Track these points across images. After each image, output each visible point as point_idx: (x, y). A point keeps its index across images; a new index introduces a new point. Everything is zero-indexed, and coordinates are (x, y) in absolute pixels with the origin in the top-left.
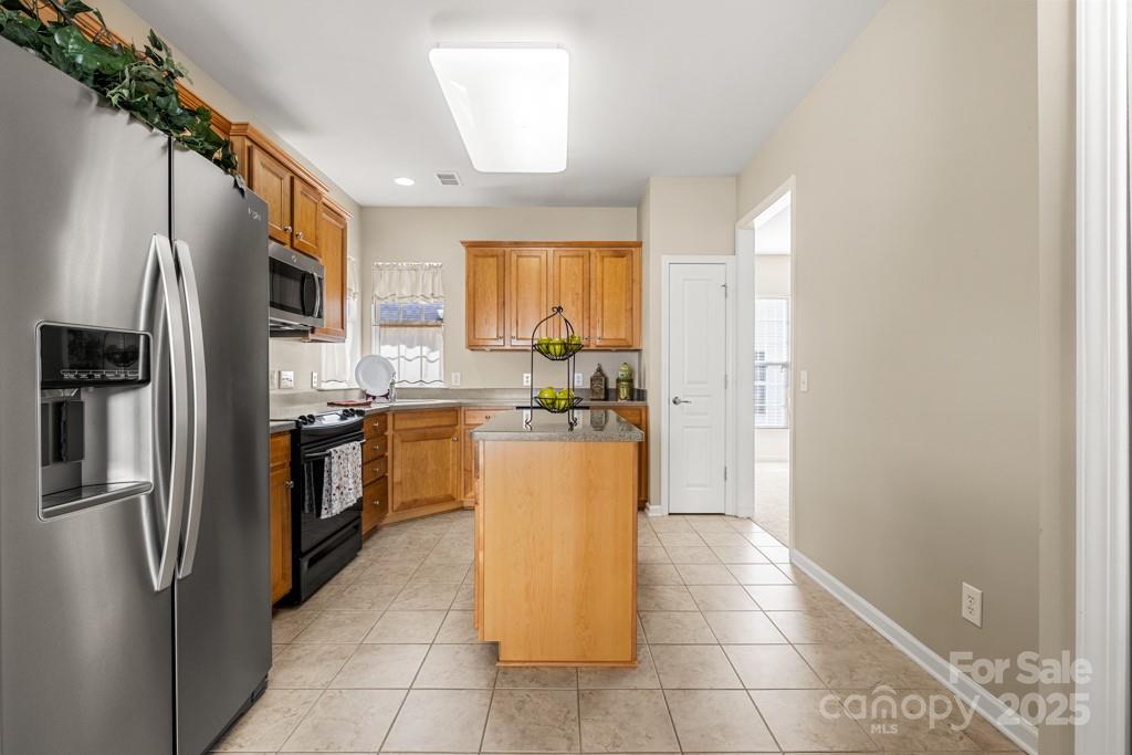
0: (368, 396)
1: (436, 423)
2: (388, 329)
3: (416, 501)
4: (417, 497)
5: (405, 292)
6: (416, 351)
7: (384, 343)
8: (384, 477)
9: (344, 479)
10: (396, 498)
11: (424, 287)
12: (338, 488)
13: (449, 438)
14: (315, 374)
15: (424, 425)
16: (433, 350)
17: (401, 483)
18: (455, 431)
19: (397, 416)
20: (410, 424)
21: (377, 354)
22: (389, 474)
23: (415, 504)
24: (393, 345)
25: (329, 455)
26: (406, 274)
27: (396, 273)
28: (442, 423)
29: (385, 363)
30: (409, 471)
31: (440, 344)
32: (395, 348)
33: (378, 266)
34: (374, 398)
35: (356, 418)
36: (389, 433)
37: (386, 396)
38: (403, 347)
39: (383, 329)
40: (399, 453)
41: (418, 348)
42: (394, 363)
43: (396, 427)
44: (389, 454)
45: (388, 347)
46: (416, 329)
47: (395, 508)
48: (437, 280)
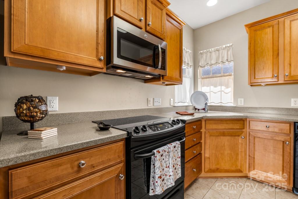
0: (196, 109)
1: (231, 127)
2: (205, 80)
3: (218, 169)
4: (218, 167)
5: (213, 62)
6: (219, 88)
7: (203, 86)
8: (200, 154)
9: (166, 169)
10: (206, 165)
11: (223, 57)
12: (160, 177)
13: (239, 136)
14: (172, 100)
15: (223, 127)
16: (227, 88)
17: (209, 158)
18: (243, 132)
19: (207, 122)
20: (214, 126)
21: (201, 91)
22: (203, 152)
23: (217, 170)
24: (208, 86)
25: (154, 154)
26: (213, 54)
27: (209, 54)
28: (234, 128)
29: (204, 95)
30: (214, 152)
31: (232, 85)
32: (209, 88)
33: (201, 53)
34: (199, 110)
35: (180, 125)
36: (203, 130)
37: (204, 109)
38: (212, 87)
39: (203, 80)
40: (208, 141)
41: (220, 87)
42: (208, 95)
43: (207, 127)
44: (203, 141)
45: (205, 87)
46: (218, 78)
47: (206, 170)
48: (229, 53)
